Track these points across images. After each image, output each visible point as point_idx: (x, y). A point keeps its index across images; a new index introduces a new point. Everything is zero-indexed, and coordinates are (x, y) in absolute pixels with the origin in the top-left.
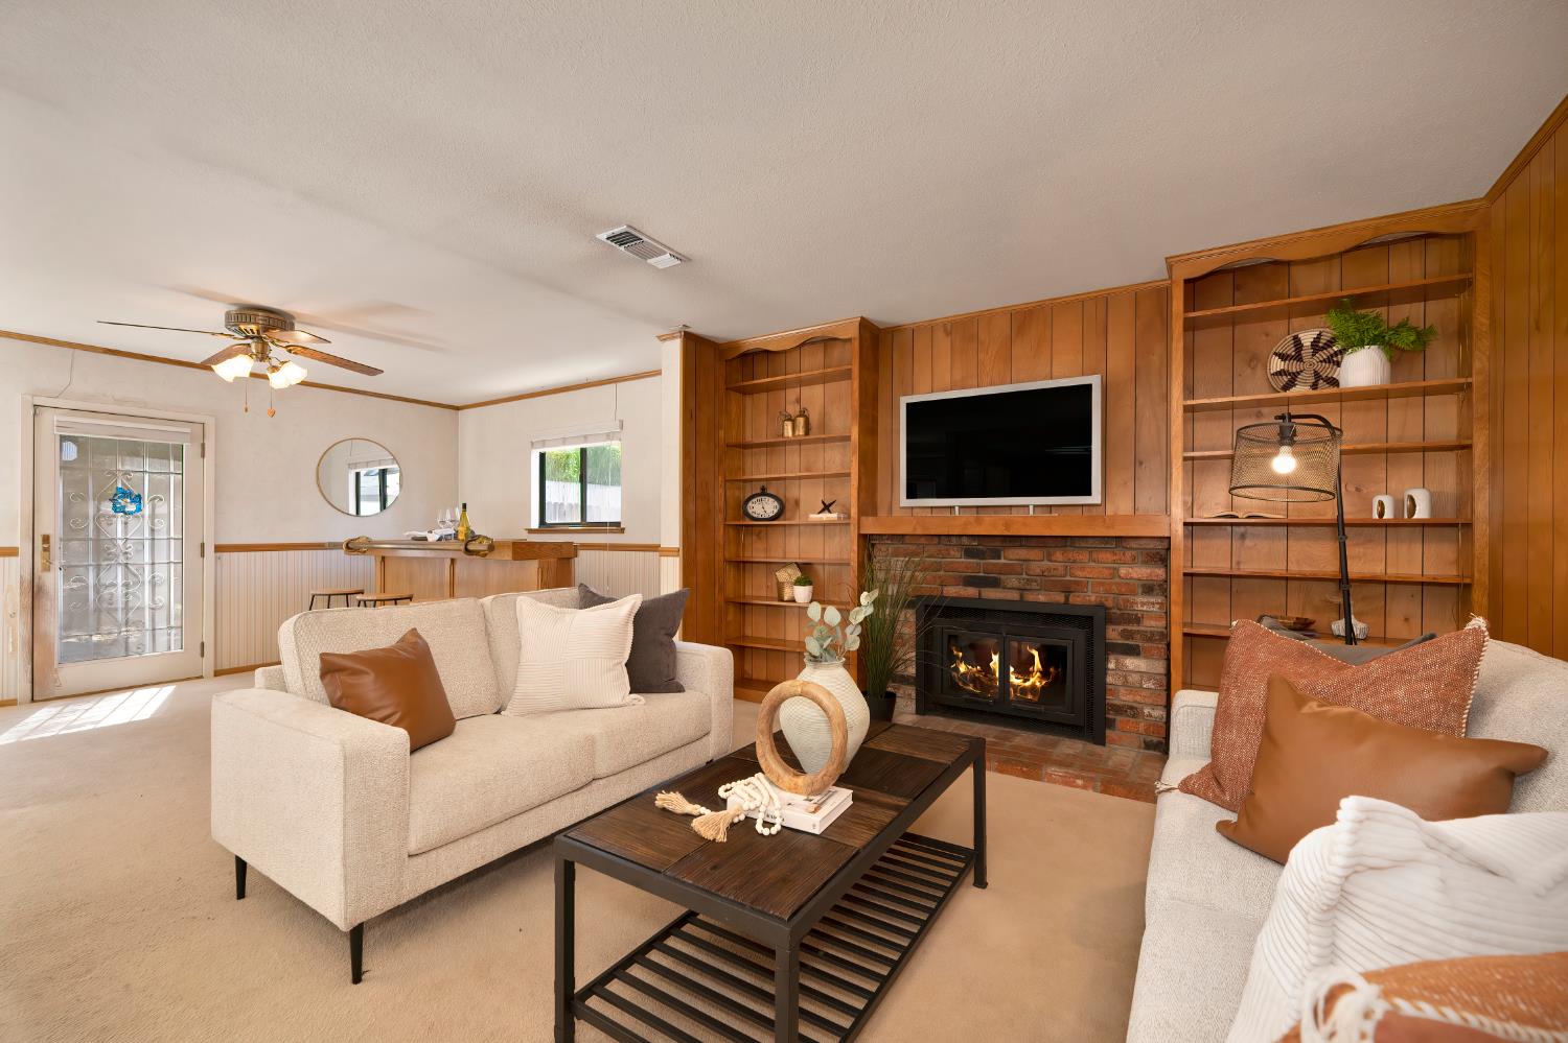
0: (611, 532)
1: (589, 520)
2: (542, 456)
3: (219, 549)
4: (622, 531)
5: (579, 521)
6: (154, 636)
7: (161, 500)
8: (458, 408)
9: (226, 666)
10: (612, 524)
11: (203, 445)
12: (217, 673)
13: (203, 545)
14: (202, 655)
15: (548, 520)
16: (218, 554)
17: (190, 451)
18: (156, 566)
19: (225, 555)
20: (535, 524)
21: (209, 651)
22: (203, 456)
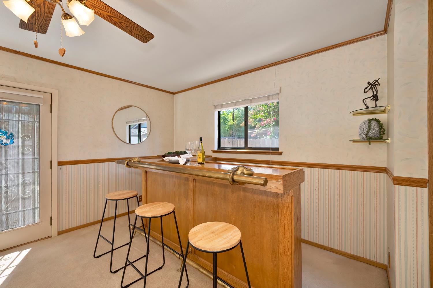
0: (273, 154)
1: (249, 146)
2: (219, 112)
3: (60, 164)
4: (281, 154)
5: (243, 146)
6: (24, 215)
7: (29, 137)
8: (174, 94)
9: (65, 228)
10: (273, 149)
11: (51, 106)
12: (59, 233)
13: (51, 162)
14: (51, 224)
15: (222, 146)
16: (60, 167)
17: (44, 109)
18: (25, 175)
19: (64, 167)
20: (216, 148)
21: (55, 222)
22: (51, 112)
